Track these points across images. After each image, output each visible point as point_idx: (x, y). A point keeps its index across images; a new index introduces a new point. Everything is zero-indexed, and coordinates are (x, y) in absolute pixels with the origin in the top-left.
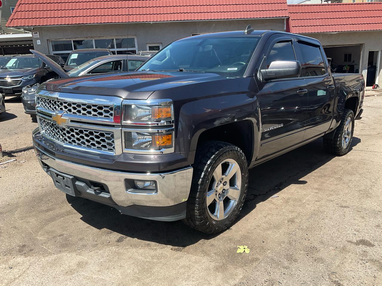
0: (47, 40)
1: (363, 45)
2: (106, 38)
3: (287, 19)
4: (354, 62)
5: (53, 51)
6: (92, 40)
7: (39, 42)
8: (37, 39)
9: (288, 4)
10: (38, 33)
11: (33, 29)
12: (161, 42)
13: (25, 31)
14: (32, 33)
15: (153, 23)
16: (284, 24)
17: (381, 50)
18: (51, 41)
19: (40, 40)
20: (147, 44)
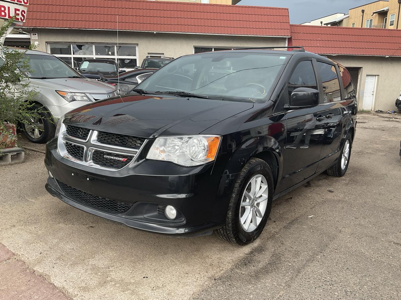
0: (46, 42)
1: (361, 69)
2: (107, 44)
3: (289, 38)
5: (51, 53)
6: (92, 46)
8: (36, 40)
9: (290, 24)
10: (37, 34)
11: (32, 30)
12: (162, 53)
13: (23, 32)
14: (31, 35)
15: (156, 33)
16: (286, 43)
17: (378, 75)
18: (50, 44)
19: (38, 42)
20: (148, 53)
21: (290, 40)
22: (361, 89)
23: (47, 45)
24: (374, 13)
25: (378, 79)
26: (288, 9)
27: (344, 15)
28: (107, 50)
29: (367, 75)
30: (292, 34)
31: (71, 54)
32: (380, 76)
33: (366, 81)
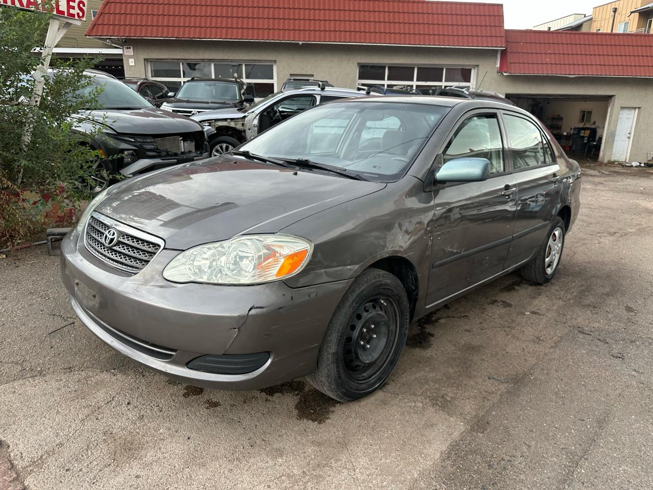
0: (145, 59)
1: (613, 98)
2: (232, 62)
3: (502, 50)
4: (594, 123)
5: (152, 76)
6: (211, 64)
7: (132, 62)
8: (131, 57)
9: (506, 28)
10: (132, 49)
11: (125, 41)
12: (311, 74)
13: (113, 45)
14: (123, 49)
15: (303, 44)
16: (497, 58)
17: (639, 108)
18: (150, 61)
19: (133, 59)
20: (291, 75)
21: (504, 53)
22: (611, 128)
23: (147, 63)
24: (632, 13)
25: (639, 114)
26: (502, 5)
27: (585, 17)
28: (231, 70)
29: (622, 108)
30: (507, 44)
31: (180, 77)
32: (643, 108)
33: (620, 116)
